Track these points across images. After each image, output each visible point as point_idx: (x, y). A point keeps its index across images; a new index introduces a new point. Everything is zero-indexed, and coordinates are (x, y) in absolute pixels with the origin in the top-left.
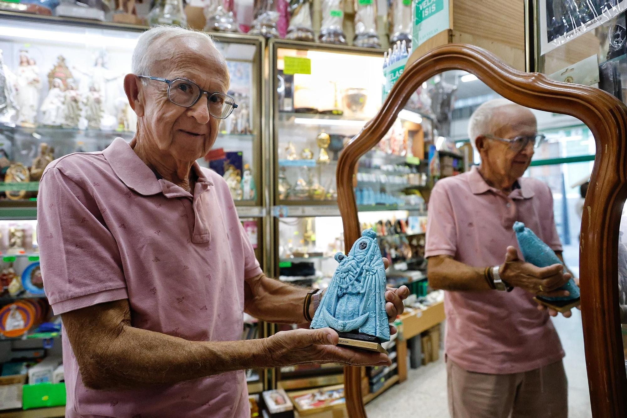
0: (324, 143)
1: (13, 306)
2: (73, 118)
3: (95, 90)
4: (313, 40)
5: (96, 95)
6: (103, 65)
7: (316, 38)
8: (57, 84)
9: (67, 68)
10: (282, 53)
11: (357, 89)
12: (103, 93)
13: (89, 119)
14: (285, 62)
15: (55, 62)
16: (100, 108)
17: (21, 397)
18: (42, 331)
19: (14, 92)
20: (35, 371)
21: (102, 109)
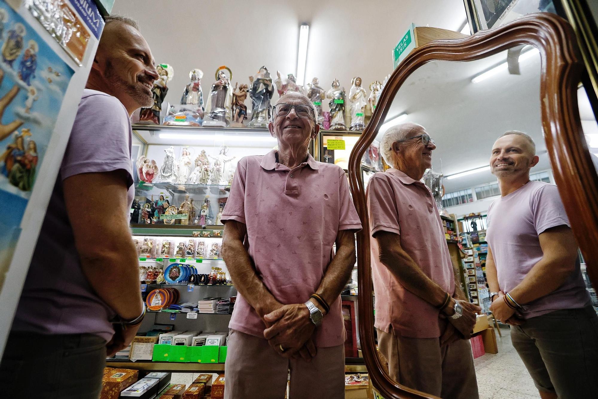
1: (157, 291)
2: (204, 180)
3: (217, 165)
4: (346, 130)
5: (218, 167)
6: (224, 154)
7: (348, 129)
8: (199, 164)
10: (326, 139)
12: (222, 166)
13: (212, 181)
15: (200, 153)
16: (219, 174)
17: (152, 352)
18: (171, 309)
19: (177, 168)
20: (162, 336)
21: (220, 175)
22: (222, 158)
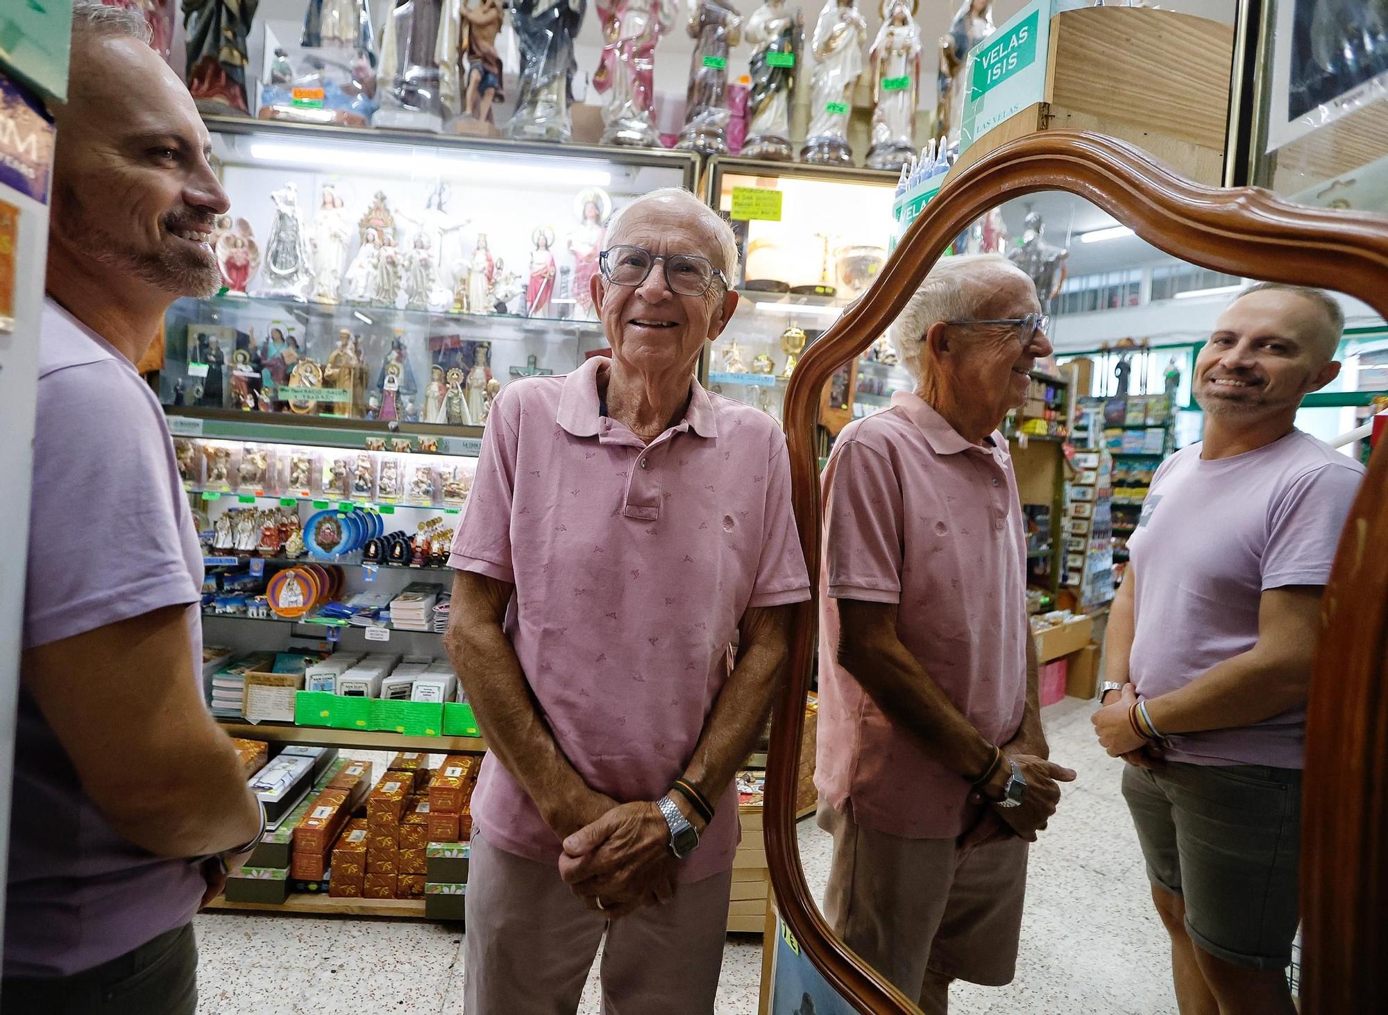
0: (795, 347)
1: (291, 573)
2: (387, 291)
3: (422, 247)
4: (789, 158)
5: (423, 254)
6: (440, 207)
7: (796, 155)
8: (370, 238)
9: (387, 211)
10: (729, 181)
11: (865, 247)
12: (434, 251)
13: (411, 293)
14: (735, 197)
15: (370, 201)
16: (427, 275)
17: (294, 707)
18: (327, 616)
19: (309, 248)
20: (315, 672)
21: (431, 277)
22: (435, 220)
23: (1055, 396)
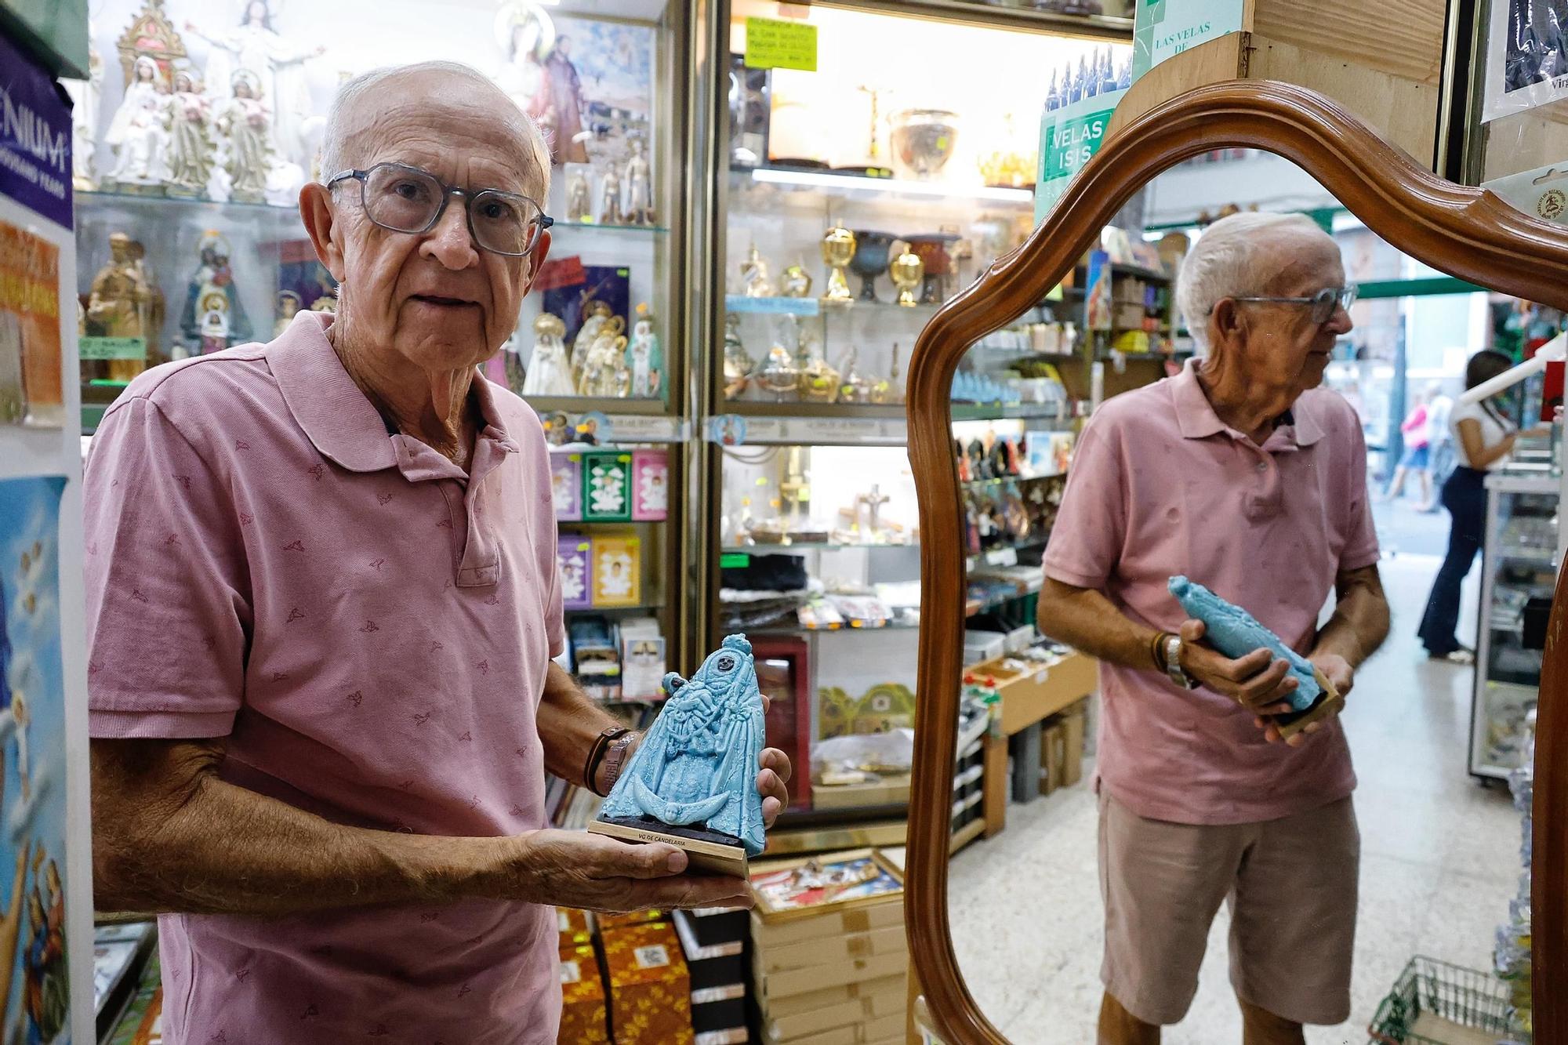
0: (840, 255)
2: (192, 169)
3: (249, 96)
5: (253, 108)
6: (266, 22)
8: (145, 72)
9: (169, 24)
11: (931, 112)
13: (236, 173)
14: (750, 33)
15: (136, 7)
16: (263, 143)
21: (269, 146)
23: (1156, 298)
